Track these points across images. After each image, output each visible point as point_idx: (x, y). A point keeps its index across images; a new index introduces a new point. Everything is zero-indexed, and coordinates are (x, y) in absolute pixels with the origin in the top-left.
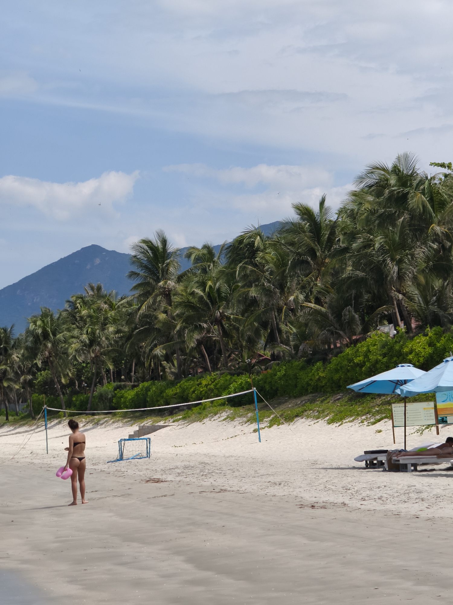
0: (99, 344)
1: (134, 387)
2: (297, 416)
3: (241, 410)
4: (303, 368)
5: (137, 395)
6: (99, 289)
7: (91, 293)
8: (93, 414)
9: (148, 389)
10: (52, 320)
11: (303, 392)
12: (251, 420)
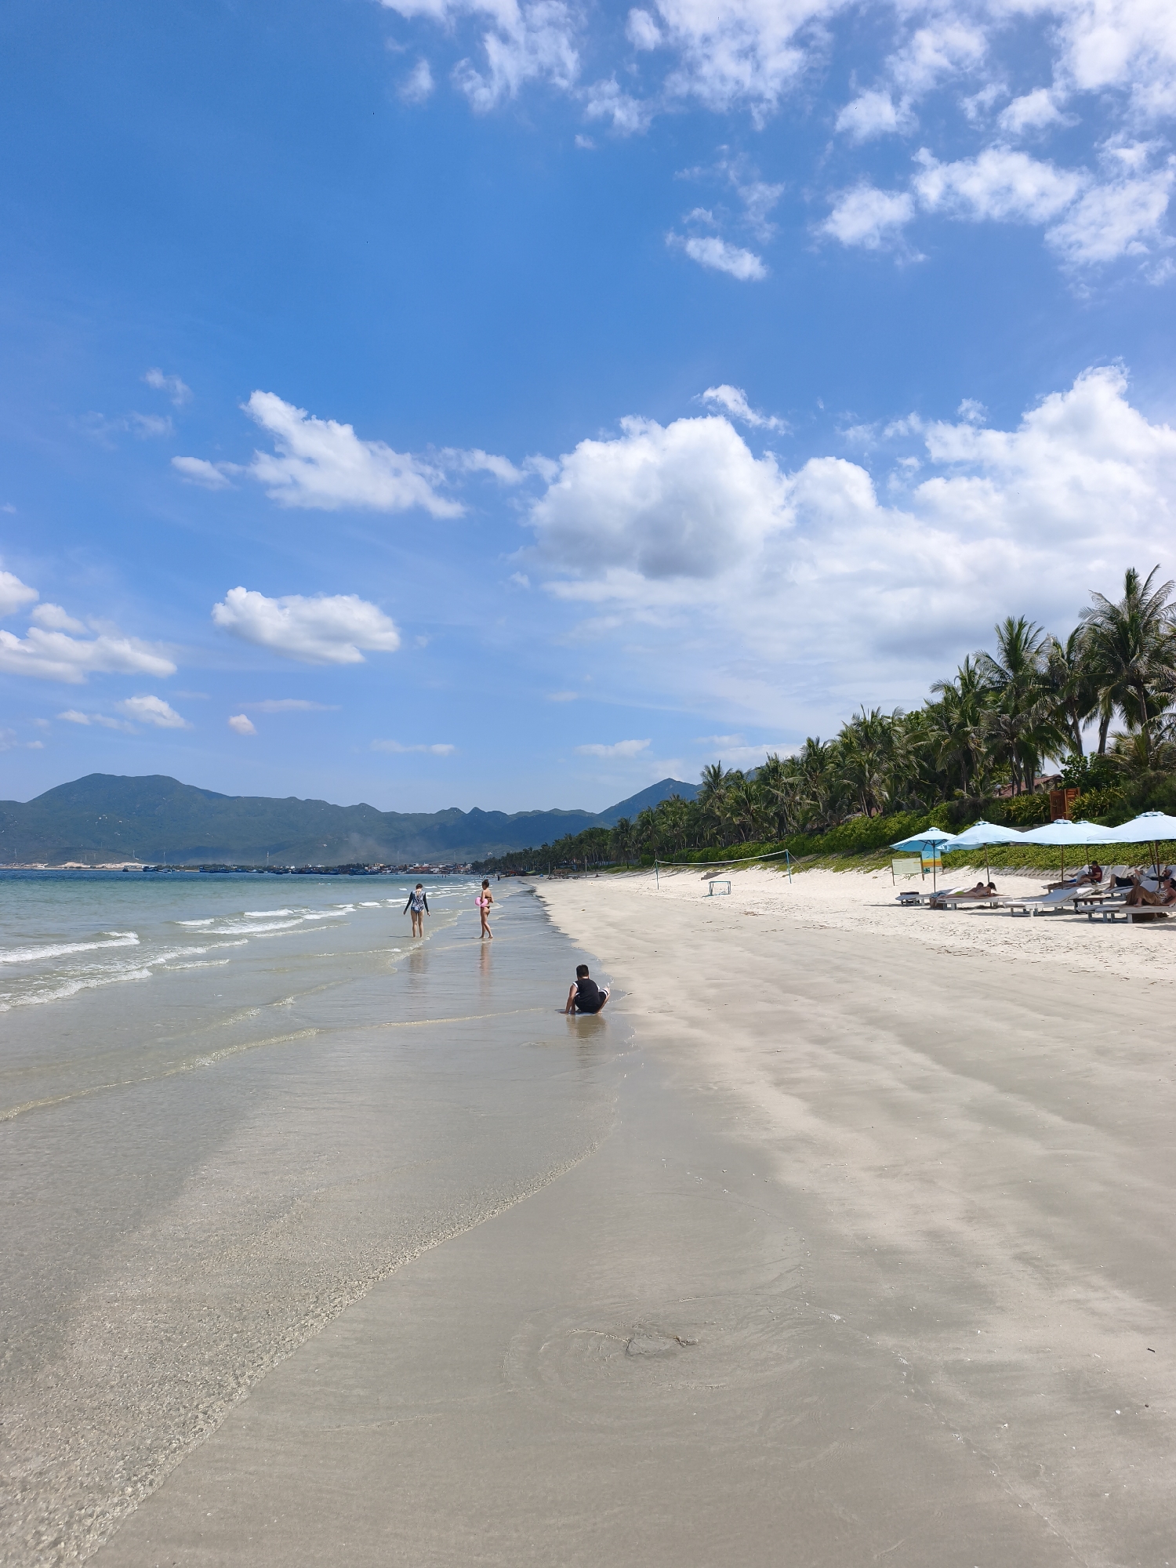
0: (679, 826)
1: (699, 850)
2: (811, 867)
3: (769, 863)
4: (807, 839)
5: (702, 854)
6: (678, 796)
7: (673, 799)
8: (677, 865)
9: (708, 852)
10: (652, 813)
11: (809, 852)
12: (778, 870)
